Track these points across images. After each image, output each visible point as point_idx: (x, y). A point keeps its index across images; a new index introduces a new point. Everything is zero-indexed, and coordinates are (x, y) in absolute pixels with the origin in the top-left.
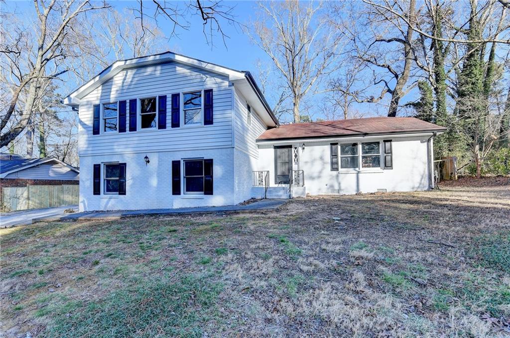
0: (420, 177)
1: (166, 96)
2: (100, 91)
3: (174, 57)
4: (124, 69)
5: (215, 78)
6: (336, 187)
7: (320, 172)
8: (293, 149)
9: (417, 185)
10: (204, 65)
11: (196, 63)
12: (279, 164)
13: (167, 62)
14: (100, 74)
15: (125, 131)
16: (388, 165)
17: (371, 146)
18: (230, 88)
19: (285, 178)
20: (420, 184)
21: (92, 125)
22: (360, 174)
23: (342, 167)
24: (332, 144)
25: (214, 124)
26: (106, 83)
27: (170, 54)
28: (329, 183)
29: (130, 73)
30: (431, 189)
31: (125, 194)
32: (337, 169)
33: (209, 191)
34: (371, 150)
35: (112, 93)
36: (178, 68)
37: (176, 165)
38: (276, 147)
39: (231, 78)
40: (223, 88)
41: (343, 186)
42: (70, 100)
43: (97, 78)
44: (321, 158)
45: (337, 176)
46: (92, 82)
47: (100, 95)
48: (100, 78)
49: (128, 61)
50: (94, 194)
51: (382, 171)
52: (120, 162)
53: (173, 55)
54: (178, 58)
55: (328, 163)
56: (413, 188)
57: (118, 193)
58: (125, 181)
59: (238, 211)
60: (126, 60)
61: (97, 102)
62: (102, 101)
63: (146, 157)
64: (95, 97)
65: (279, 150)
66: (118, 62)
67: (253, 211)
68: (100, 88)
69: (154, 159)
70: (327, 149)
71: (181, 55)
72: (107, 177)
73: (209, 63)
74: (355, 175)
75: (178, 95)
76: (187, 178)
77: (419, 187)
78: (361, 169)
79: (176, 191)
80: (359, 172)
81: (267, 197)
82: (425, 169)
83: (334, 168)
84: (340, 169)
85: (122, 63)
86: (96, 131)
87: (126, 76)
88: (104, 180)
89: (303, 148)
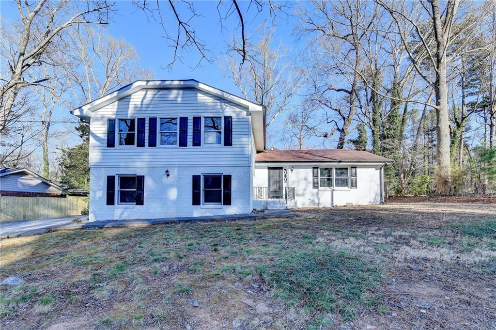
0: (375, 195)
1: (187, 118)
2: (116, 107)
3: (198, 85)
4: (143, 89)
5: (234, 108)
6: (317, 201)
7: (305, 190)
8: (283, 170)
9: (372, 201)
10: (226, 96)
11: (219, 93)
12: (272, 182)
13: (189, 87)
14: (118, 90)
15: (143, 145)
16: (354, 185)
17: (342, 170)
18: (248, 117)
19: (276, 194)
20: (375, 200)
21: (106, 138)
22: (334, 192)
23: (320, 186)
24: (314, 168)
25: (233, 146)
26: (123, 99)
27: (194, 82)
28: (312, 198)
29: (150, 94)
30: (382, 203)
31: (143, 204)
32: (317, 187)
33: (228, 201)
34: (342, 174)
35: (130, 109)
36: (199, 95)
37: (196, 179)
38: (269, 168)
39: (250, 109)
40: (241, 117)
41: (321, 201)
42: (82, 111)
43: (115, 94)
44: (306, 179)
45: (318, 193)
46: (109, 97)
47: (115, 110)
48: (118, 94)
49: (150, 82)
50: (108, 204)
51: (349, 189)
52: (137, 175)
53: (197, 83)
54: (201, 86)
55: (310, 183)
56: (370, 203)
57: (135, 203)
58: (143, 192)
59: (266, 217)
60: (148, 81)
61: (113, 117)
62: (118, 116)
63: (167, 171)
64: (110, 111)
65: (272, 171)
66: (139, 81)
67: (278, 216)
68: (116, 103)
69: (174, 173)
70: (310, 171)
71: (205, 84)
72: (120, 188)
73: (231, 94)
74: (330, 192)
75: (200, 118)
76: (205, 191)
77: (374, 202)
78: (335, 188)
79: (196, 201)
80: (333, 190)
81: (268, 208)
82: (378, 189)
83: (315, 186)
84: (320, 188)
85: (144, 83)
86: (111, 143)
87: (145, 95)
88: (118, 191)
89: (292, 170)
